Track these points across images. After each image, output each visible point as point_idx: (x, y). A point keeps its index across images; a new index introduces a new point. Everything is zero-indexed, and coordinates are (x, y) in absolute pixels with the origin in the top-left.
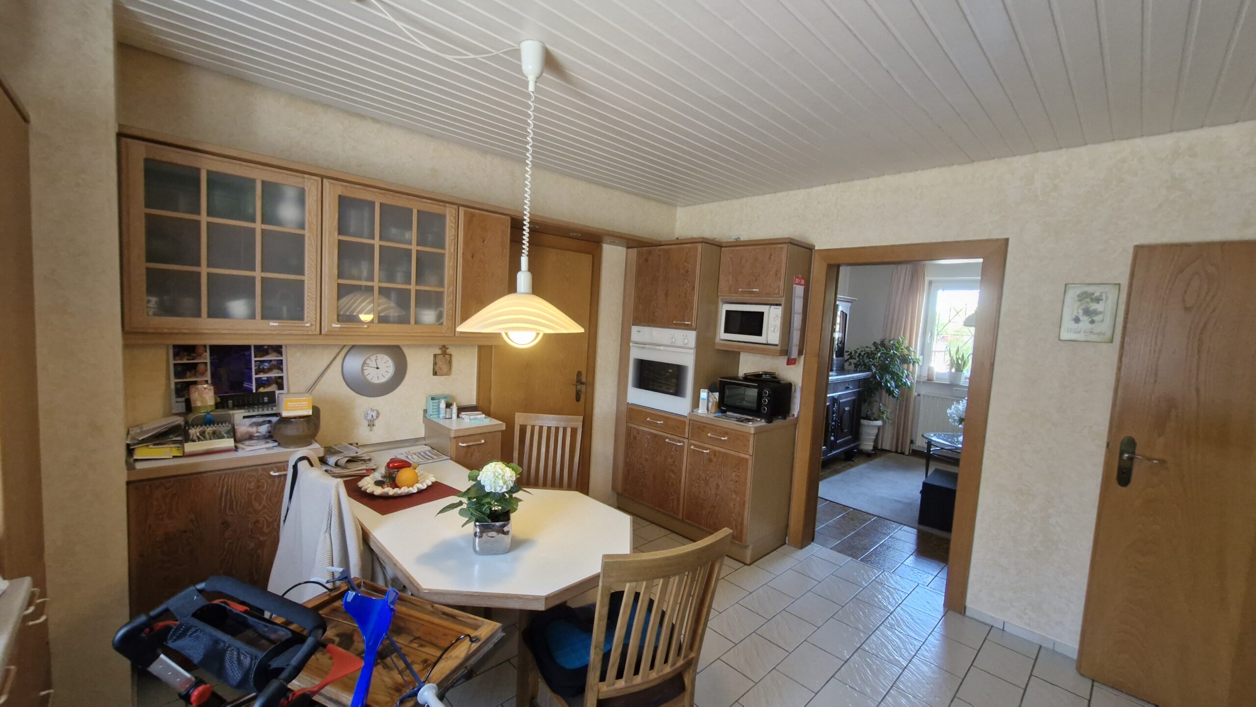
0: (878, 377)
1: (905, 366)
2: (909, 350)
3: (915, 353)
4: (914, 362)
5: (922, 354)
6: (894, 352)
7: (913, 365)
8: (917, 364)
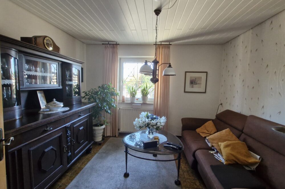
0: (100, 105)
1: (113, 97)
2: (114, 89)
3: (117, 90)
4: (116, 95)
5: (120, 90)
6: (107, 91)
7: (116, 96)
8: (118, 96)
